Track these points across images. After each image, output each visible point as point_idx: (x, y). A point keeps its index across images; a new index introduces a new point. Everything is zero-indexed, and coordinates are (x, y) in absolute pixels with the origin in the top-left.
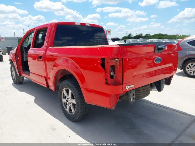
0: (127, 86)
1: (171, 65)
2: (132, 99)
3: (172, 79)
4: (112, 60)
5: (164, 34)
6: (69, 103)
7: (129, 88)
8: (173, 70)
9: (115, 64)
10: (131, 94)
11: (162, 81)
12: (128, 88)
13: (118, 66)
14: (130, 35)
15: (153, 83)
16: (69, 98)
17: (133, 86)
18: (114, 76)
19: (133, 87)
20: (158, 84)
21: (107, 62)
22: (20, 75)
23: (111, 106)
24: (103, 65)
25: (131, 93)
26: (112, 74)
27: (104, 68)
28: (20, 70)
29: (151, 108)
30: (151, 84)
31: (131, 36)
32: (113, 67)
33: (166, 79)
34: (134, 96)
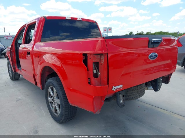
0: (114, 87)
1: (169, 62)
2: (121, 101)
3: (170, 77)
4: (96, 56)
5: (165, 32)
6: (54, 103)
7: (117, 89)
8: (172, 67)
9: (99, 61)
10: (121, 96)
11: (158, 79)
12: (114, 88)
13: (103, 63)
14: (131, 33)
15: (149, 82)
16: (54, 97)
17: (121, 86)
18: (98, 75)
19: (121, 88)
20: (154, 83)
21: (90, 59)
22: (15, 71)
23: (95, 110)
24: (85, 62)
25: (120, 94)
26: (95, 71)
27: (87, 66)
28: (15, 67)
29: (147, 109)
30: (145, 83)
31: (133, 34)
32: (97, 64)
33: (163, 77)
34: (125, 98)
